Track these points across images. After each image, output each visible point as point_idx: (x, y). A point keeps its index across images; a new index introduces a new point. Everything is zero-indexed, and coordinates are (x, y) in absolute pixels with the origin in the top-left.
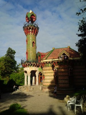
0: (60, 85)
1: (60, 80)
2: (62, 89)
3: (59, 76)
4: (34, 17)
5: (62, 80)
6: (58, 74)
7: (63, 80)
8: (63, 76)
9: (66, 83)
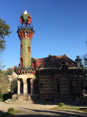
0: (62, 93)
1: (61, 88)
2: (64, 97)
3: (61, 84)
4: (30, 20)
5: (63, 88)
6: (60, 82)
7: (65, 88)
8: (65, 84)
9: (67, 91)
